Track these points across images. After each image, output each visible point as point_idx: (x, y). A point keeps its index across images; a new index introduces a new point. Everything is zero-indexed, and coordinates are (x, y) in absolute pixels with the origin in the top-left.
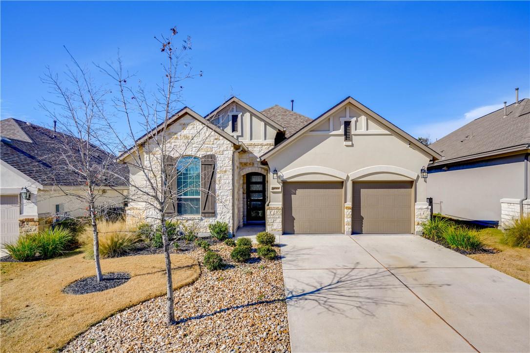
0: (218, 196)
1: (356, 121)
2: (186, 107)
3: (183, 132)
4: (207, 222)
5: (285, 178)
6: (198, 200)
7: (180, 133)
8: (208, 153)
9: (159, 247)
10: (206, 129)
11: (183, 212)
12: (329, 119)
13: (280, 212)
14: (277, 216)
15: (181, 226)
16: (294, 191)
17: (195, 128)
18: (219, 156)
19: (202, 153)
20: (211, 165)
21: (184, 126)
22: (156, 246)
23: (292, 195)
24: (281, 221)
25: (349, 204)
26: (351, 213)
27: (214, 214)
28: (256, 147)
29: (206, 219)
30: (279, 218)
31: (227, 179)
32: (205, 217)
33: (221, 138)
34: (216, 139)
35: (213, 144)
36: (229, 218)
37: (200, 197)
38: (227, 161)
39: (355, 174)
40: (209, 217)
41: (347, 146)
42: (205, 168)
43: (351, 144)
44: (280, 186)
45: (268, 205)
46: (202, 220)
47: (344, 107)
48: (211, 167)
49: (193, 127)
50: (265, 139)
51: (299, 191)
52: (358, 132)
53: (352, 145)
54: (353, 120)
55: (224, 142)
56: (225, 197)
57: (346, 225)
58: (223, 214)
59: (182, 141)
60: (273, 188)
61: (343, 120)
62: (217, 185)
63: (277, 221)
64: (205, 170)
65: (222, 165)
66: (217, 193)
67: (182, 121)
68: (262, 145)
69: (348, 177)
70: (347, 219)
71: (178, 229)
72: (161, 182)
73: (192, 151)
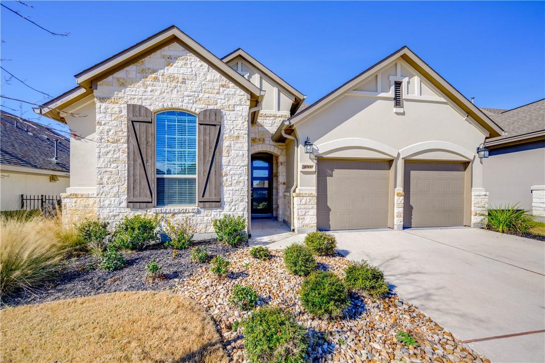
0: (226, 175)
1: (408, 83)
2: (173, 27)
3: (168, 70)
4: (207, 215)
5: (320, 152)
6: (192, 181)
7: (162, 71)
8: (210, 107)
9: (116, 269)
10: (206, 69)
11: (166, 201)
12: (377, 76)
13: (314, 200)
14: (310, 206)
15: (163, 223)
16: (330, 172)
17: (189, 65)
18: (228, 113)
19: (200, 106)
20: (215, 125)
21: (170, 61)
22: (109, 268)
23: (328, 178)
24: (315, 213)
25: (400, 189)
26: (403, 202)
27: (218, 203)
28: (268, 118)
29: (207, 212)
30: (312, 208)
31: (240, 149)
32: (204, 207)
33: (231, 85)
34: (223, 86)
35: (218, 93)
36: (243, 210)
37: (196, 176)
38: (240, 121)
39: (406, 150)
40: (211, 208)
41: (397, 114)
42: (205, 129)
43: (403, 112)
44: (313, 163)
45: (294, 191)
46: (199, 212)
47: (394, 63)
48: (215, 129)
49: (185, 64)
50: (279, 110)
51: (336, 172)
52: (410, 97)
53: (403, 114)
54: (405, 81)
55: (235, 91)
56: (237, 177)
57: (397, 217)
58: (234, 203)
59: (165, 84)
60: (304, 167)
61: (393, 79)
62: (224, 158)
63: (310, 213)
64: (205, 134)
65: (232, 127)
66: (224, 170)
67: (167, 51)
68: (275, 116)
69: (399, 154)
70: (398, 209)
71: (158, 229)
72: (126, 150)
73: (182, 101)
